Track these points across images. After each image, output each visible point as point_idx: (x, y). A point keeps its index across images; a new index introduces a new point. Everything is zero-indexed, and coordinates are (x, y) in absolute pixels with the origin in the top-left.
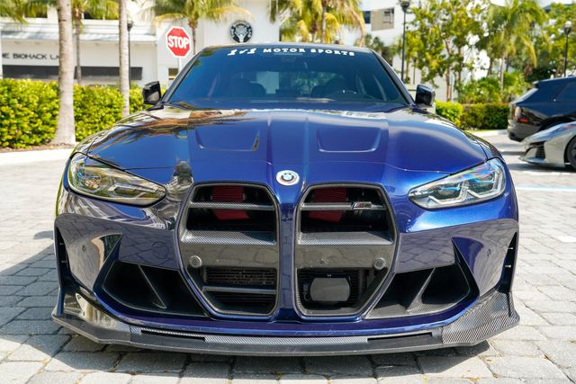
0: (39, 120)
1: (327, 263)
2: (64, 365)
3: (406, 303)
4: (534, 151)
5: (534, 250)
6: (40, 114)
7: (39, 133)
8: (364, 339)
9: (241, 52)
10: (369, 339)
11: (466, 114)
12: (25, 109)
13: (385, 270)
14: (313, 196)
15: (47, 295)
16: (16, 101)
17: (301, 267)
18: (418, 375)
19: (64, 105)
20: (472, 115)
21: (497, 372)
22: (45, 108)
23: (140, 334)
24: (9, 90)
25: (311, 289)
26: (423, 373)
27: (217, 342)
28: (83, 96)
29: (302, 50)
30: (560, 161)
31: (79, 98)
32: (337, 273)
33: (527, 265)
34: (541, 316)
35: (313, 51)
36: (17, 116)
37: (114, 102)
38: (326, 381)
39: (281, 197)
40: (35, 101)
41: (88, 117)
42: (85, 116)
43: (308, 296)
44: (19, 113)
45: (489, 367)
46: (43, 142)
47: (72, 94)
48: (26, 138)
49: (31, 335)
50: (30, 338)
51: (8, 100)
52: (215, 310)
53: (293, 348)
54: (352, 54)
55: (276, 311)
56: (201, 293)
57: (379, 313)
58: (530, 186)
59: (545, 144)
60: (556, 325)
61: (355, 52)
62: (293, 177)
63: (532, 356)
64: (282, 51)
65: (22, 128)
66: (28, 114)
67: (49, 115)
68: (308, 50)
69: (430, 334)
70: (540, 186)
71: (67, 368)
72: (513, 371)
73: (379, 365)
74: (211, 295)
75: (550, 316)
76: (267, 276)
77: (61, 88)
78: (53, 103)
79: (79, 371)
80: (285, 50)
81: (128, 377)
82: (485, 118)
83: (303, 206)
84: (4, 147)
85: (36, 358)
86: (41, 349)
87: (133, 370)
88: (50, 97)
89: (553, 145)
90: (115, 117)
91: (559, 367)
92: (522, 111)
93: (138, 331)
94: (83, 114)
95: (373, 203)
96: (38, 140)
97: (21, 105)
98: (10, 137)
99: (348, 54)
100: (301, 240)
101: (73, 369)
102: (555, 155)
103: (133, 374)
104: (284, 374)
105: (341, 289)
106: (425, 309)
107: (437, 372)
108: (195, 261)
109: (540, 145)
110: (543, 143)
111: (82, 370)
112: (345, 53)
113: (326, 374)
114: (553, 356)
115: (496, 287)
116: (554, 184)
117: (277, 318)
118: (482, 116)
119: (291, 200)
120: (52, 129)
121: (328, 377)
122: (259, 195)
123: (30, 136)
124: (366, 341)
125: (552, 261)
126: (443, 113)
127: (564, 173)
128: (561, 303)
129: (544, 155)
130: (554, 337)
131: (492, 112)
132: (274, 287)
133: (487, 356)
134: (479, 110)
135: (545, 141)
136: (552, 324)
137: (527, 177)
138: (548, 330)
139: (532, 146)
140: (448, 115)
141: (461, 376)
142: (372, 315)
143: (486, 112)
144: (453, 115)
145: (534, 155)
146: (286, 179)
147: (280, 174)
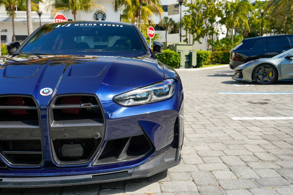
1: (67, 136)
3: (117, 156)
4: (238, 74)
5: (217, 125)
9: (63, 26)
10: (93, 176)
11: (213, 56)
13: (100, 139)
17: (55, 139)
20: (216, 57)
21: (164, 190)
25: (62, 150)
26: (124, 192)
29: (95, 25)
30: (250, 79)
32: (76, 141)
33: (209, 133)
34: (202, 159)
35: (101, 25)
39: (40, 102)
43: (61, 154)
45: (161, 187)
54: (121, 26)
55: (42, 163)
57: (102, 162)
58: (232, 92)
59: (243, 71)
60: (207, 163)
61: (123, 25)
62: (49, 91)
63: (186, 180)
68: (98, 24)
69: (127, 171)
70: (237, 92)
72: (172, 188)
74: (7, 155)
75: (205, 159)
76: (36, 144)
80: (86, 25)
83: (53, 106)
89: (247, 71)
91: (197, 185)
92: (236, 54)
99: (119, 26)
100: (53, 125)
102: (247, 76)
105: (78, 150)
107: (132, 191)
109: (240, 71)
112: (118, 26)
114: (196, 180)
115: (171, 145)
116: (244, 91)
117: (44, 167)
118: (221, 57)
124: (91, 177)
125: (223, 130)
126: (201, 56)
127: (251, 85)
128: (216, 151)
129: (243, 76)
130: (202, 170)
131: (226, 55)
132: (40, 150)
133: (163, 181)
134: (220, 54)
135: (243, 69)
136: (205, 163)
137: (233, 87)
138: (202, 166)
139: (237, 72)
140: (203, 57)
141: (144, 193)
142: (97, 163)
143: (223, 55)
144: (206, 57)
145: (238, 76)
146: (45, 92)
147: (42, 90)
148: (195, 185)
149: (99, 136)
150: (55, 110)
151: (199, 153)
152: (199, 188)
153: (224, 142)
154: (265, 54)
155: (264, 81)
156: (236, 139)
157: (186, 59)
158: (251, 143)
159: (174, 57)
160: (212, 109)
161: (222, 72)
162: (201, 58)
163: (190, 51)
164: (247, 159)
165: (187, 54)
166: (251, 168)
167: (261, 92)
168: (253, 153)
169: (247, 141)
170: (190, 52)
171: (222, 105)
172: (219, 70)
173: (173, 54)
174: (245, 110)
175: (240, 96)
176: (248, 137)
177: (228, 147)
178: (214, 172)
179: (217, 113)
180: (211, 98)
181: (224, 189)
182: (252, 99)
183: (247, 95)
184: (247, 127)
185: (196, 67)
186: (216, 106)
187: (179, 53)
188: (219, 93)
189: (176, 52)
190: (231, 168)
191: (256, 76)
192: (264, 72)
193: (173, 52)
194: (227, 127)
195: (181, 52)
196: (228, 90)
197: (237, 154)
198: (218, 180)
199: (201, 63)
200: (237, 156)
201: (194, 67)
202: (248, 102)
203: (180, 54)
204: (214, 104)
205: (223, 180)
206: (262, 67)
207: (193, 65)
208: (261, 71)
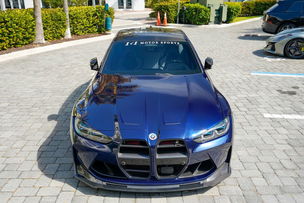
0: (26, 32)
1: (166, 163)
2: (82, 193)
3: (193, 172)
4: (271, 46)
5: (251, 124)
6: (26, 29)
7: (27, 39)
9: (131, 44)
11: (244, 7)
12: (19, 28)
13: (185, 164)
14: (162, 143)
15: (64, 157)
16: (15, 25)
17: (158, 165)
18: (195, 195)
19: (39, 23)
20: (248, 7)
21: (221, 193)
22: (29, 26)
23: (106, 184)
24: (11, 19)
25: (161, 170)
26: (197, 194)
28: (46, 17)
29: (157, 43)
30: (282, 53)
31: (44, 18)
32: (169, 166)
33: (246, 134)
34: (243, 165)
35: (162, 43)
36: (16, 32)
37: (62, 18)
38: (166, 198)
39: (150, 144)
40: (23, 23)
41: (49, 27)
42: (48, 27)
43: (160, 172)
44: (17, 30)
45: (219, 191)
46: (29, 43)
47: (41, 16)
48: (21, 42)
49: (66, 179)
51: (11, 24)
52: (130, 177)
55: (150, 177)
56: (125, 172)
57: (184, 175)
58: (264, 72)
61: (180, 42)
62: (154, 136)
63: (234, 186)
64: (148, 43)
65: (19, 37)
66: (21, 30)
67: (31, 29)
68: (159, 42)
69: (200, 183)
70: (268, 71)
71: (83, 194)
72: (227, 192)
74: (128, 172)
75: (246, 165)
76: (147, 168)
77: (36, 15)
78: (32, 23)
79: (87, 195)
80: (150, 43)
81: (103, 198)
82: (255, 9)
83: (158, 146)
84: (11, 48)
85: (71, 190)
86: (71, 185)
87: (104, 195)
88: (31, 20)
89: (280, 44)
90: (62, 25)
91: (242, 190)
92: (270, 16)
93: (105, 183)
94: (47, 26)
95: (181, 144)
96: (27, 42)
97: (18, 26)
98: (14, 43)
99: (177, 43)
100: (158, 156)
101: (84, 195)
102: (280, 50)
103: (104, 196)
104: (152, 196)
105: (172, 170)
106: (199, 173)
107: (202, 193)
108: (123, 163)
110: (275, 43)
111: (88, 195)
112: (175, 43)
113: (166, 195)
114: (241, 185)
115: (225, 161)
116: (274, 70)
117: (150, 179)
118: (253, 8)
119: (154, 144)
120: (33, 36)
121: (167, 197)
122: (144, 143)
123: (23, 41)
125: (257, 131)
126: (231, 11)
127: (283, 59)
128: (252, 157)
129: (275, 49)
130: (244, 176)
131: (258, 5)
132: (149, 170)
133: (219, 186)
134: (251, 5)
136: (246, 169)
137: (264, 63)
138: (243, 172)
139: (270, 44)
140: (234, 12)
141: (209, 195)
142: (181, 176)
143: (255, 6)
144: (237, 12)
145: (270, 49)
146: (152, 137)
147: (150, 135)
148: (240, 190)
150: (158, 149)
151: (240, 158)
152: (243, 193)
153: (258, 146)
155: (296, 55)
156: (267, 143)
157: (216, 13)
158: (279, 149)
159: (204, 13)
160: (246, 101)
161: (252, 31)
162: (232, 13)
163: (221, 4)
164: (275, 166)
165: (218, 8)
166: (278, 176)
167: (291, 74)
168: (279, 160)
169: (276, 146)
170: (221, 6)
171: (254, 95)
172: (250, 27)
173: (204, 9)
174: (275, 103)
175: (270, 79)
176: (276, 141)
177: (261, 153)
178: (252, 179)
179: (251, 106)
180: (244, 82)
181: (259, 194)
182: (282, 85)
183: (277, 78)
184: (276, 128)
185: (226, 22)
186: (249, 95)
187: (209, 8)
188: (252, 74)
189: (206, 7)
190: (264, 175)
191: (288, 50)
192: (297, 47)
193: (203, 7)
194: (260, 127)
195: (211, 6)
196: (260, 69)
197: (268, 161)
198: (255, 186)
199: (232, 18)
200: (267, 163)
201: (223, 23)
202: (278, 91)
203: (210, 10)
204: (247, 93)
205: (259, 186)
206: (295, 41)
207: (223, 20)
208: (294, 45)
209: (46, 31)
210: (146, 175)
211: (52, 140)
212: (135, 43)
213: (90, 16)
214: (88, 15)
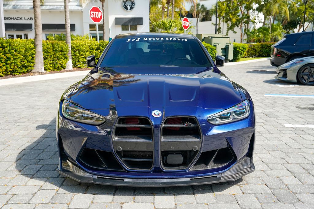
0: (25, 60)
1: (173, 149)
2: (66, 191)
3: (207, 164)
4: (282, 74)
5: (271, 132)
6: (25, 57)
7: (26, 67)
8: (189, 179)
9: (133, 40)
10: (191, 179)
11: (250, 49)
12: (18, 55)
13: (197, 151)
14: (168, 121)
15: (50, 159)
16: (13, 51)
17: (163, 151)
18: (211, 194)
19: (38, 52)
20: (254, 49)
21: (244, 192)
22: (28, 54)
23: (97, 178)
24: (10, 45)
25: (167, 159)
26: (213, 192)
27: (129, 181)
28: (47, 46)
29: (162, 39)
30: (295, 80)
31: (45, 48)
32: (178, 152)
33: (267, 140)
34: (268, 166)
35: (167, 39)
36: (14, 59)
37: (63, 49)
38: (173, 196)
39: (154, 122)
40: (23, 50)
41: (50, 58)
42: (48, 57)
43: (166, 161)
44: (16, 57)
45: (241, 189)
46: (28, 71)
47: (42, 46)
48: (19, 70)
49: (48, 178)
50: (48, 179)
51: (9, 50)
52: (128, 168)
53: (159, 183)
54: (186, 40)
55: (153, 168)
56: (121, 161)
57: (196, 168)
58: (278, 94)
60: (273, 170)
61: (187, 39)
62: (159, 113)
63: (260, 184)
64: (152, 39)
65: (17, 65)
66: (20, 57)
67: (30, 57)
68: (165, 39)
69: (216, 176)
70: (282, 94)
71: (67, 192)
72: (251, 190)
73: (196, 189)
74: (125, 162)
75: (271, 166)
76: (149, 155)
77: (36, 43)
78: (32, 51)
79: (72, 193)
80: (154, 39)
81: (92, 196)
82: (261, 51)
83: (163, 125)
84: (8, 75)
85: (53, 188)
86: (54, 184)
87: (94, 193)
88: (31, 48)
89: (292, 71)
90: (64, 56)
91: (270, 188)
92: (278, 50)
93: (96, 177)
94: (48, 56)
95: (192, 124)
96: (25, 71)
97: (16, 53)
98: (11, 70)
99: (184, 40)
100: (163, 140)
101: (69, 193)
102: (292, 77)
103: (94, 194)
104: (156, 194)
105: (179, 159)
106: (215, 166)
107: (220, 192)
108: (119, 149)
109: (284, 71)
110: (286, 70)
111: (73, 193)
112: (182, 40)
113: (174, 193)
114: (268, 184)
115: (246, 155)
116: (289, 93)
117: (153, 171)
118: (259, 50)
119: (158, 123)
120: (32, 65)
121: (174, 195)
122: (146, 121)
123: (21, 69)
124: (190, 180)
125: (279, 138)
126: (238, 50)
127: (296, 86)
128: (278, 159)
129: (287, 76)
130: (271, 175)
131: (264, 47)
132: (152, 158)
133: (241, 185)
134: (257, 47)
135: (287, 69)
136: (271, 170)
137: (277, 88)
138: (269, 172)
139: (281, 71)
140: (240, 51)
141: (229, 193)
142: (192, 169)
143: (261, 48)
144: (243, 50)
145: (281, 76)
146: (156, 114)
147: (153, 112)
148: (268, 188)
149: (197, 149)
150: (164, 128)
151: (263, 160)
152: (273, 191)
153: (282, 150)
154: (310, 51)
155: (310, 82)
156: (293, 147)
157: (222, 52)
158: (308, 152)
159: (210, 51)
160: (262, 115)
161: (260, 68)
162: (238, 52)
163: (226, 43)
164: (308, 167)
165: (224, 47)
166: (313, 176)
167: (308, 95)
168: (311, 162)
169: (304, 150)
170: (227, 44)
171: (271, 110)
172: (257, 65)
173: (209, 47)
174: (295, 116)
175: (286, 99)
176: (304, 145)
177: (287, 155)
178: (281, 178)
179: (268, 119)
180: (258, 101)
181: (293, 192)
182: (299, 103)
183: (293, 99)
184: (301, 136)
185: (232, 61)
186: (265, 110)
187: (215, 46)
188: (265, 95)
189: (212, 45)
190: (295, 175)
191: (302, 76)
192: (310, 73)
193: (209, 45)
194: (282, 135)
195: (217, 45)
196: (272, 92)
197: (298, 163)
198: (286, 185)
199: (238, 56)
200: (297, 164)
201: (230, 61)
202: (297, 107)
203: (216, 48)
204: (263, 109)
205: (291, 185)
206: (308, 67)
207: (229, 59)
208: (306, 71)
209: (47, 60)
210: (148, 165)
211: (37, 145)
212: (137, 40)
213: (93, 49)
214: (91, 48)
